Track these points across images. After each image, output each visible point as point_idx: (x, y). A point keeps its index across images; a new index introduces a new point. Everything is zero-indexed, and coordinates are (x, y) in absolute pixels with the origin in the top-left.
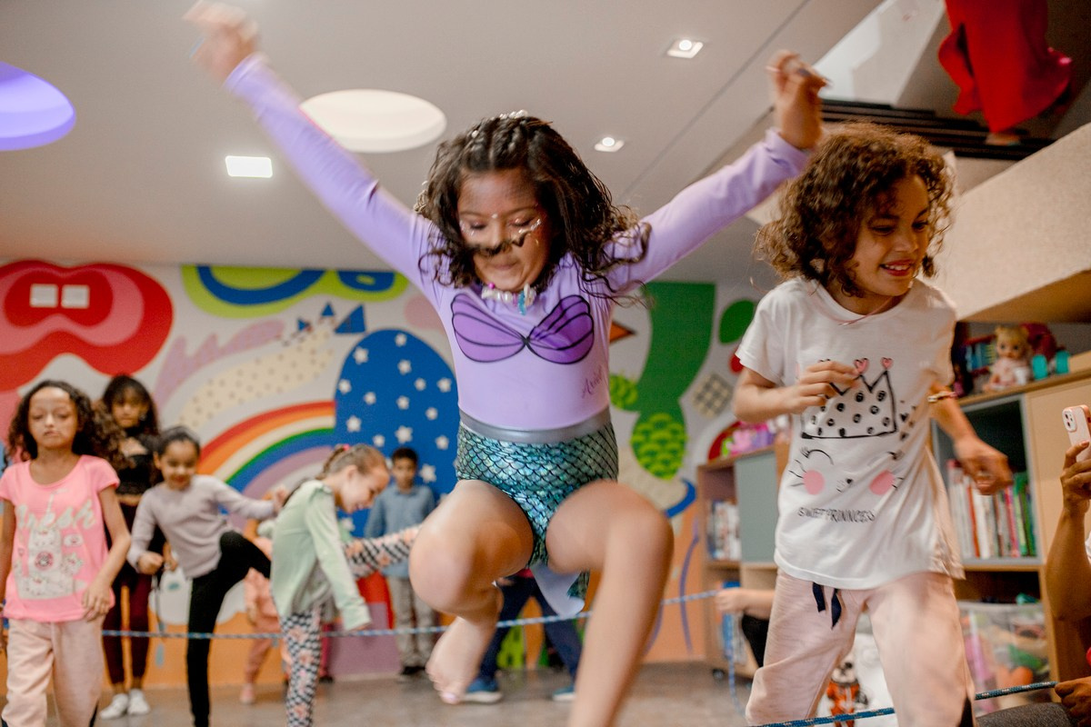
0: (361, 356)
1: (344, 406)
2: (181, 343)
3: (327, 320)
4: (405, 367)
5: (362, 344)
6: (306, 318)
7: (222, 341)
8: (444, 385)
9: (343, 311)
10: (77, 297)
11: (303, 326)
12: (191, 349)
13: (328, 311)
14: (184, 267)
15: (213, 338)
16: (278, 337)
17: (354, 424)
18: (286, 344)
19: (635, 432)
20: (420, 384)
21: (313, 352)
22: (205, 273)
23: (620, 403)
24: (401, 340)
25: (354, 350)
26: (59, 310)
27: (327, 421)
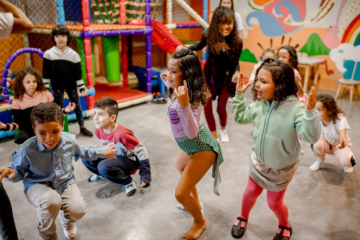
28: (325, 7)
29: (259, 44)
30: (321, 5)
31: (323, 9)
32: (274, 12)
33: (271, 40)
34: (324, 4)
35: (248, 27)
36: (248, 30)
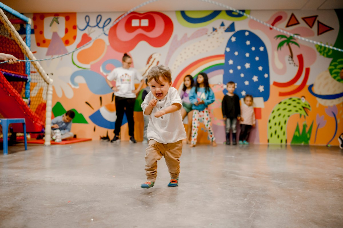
0: (234, 39)
1: (227, 56)
2: (176, 36)
3: (222, 27)
4: (248, 43)
5: (234, 35)
6: (215, 27)
7: (189, 36)
8: (262, 49)
9: (227, 24)
10: (145, 23)
11: (214, 30)
12: (179, 38)
13: (223, 25)
14: (176, 11)
15: (186, 34)
16: (206, 34)
17: (231, 62)
18: (209, 36)
19: (330, 65)
20: (253, 49)
21: (218, 38)
22: (183, 13)
23: (325, 55)
24: (247, 34)
25: (231, 38)
26: (140, 27)
27: (222, 61)
28: (152, 64)
29: (87, 103)
30: (148, 63)
31: (149, 67)
32: (101, 71)
33: (101, 98)
34: (150, 63)
35: (73, 86)
36: (74, 90)
